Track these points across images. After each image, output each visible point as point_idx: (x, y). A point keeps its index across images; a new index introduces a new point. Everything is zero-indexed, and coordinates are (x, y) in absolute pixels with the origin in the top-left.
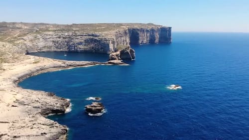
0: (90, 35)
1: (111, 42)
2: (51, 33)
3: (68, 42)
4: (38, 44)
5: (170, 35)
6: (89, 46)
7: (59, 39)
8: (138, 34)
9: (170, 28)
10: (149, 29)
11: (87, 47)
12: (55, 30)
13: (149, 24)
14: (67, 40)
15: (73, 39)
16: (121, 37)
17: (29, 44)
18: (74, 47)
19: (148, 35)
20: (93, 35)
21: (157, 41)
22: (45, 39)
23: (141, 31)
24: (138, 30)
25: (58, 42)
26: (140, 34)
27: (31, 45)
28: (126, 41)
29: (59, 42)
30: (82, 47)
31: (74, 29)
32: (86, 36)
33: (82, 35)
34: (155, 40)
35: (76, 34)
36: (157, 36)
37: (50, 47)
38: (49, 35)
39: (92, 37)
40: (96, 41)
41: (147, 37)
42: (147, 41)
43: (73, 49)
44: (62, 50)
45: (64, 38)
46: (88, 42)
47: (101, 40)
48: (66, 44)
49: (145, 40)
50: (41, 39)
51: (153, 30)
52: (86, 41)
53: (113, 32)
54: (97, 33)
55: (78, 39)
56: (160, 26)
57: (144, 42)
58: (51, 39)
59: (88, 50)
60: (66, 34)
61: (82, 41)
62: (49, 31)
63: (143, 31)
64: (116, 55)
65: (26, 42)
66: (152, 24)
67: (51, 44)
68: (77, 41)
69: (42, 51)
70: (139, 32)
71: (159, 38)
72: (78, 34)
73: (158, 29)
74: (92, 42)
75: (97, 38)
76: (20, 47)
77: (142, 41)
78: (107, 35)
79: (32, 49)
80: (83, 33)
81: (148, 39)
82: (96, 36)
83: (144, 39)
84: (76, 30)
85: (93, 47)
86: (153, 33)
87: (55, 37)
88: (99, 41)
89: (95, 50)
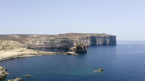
0: (64, 39)
1: (75, 42)
2: (44, 38)
3: (52, 43)
4: (36, 43)
5: (115, 40)
6: (63, 45)
7: (47, 41)
8: (96, 39)
9: (115, 36)
10: (103, 36)
11: (62, 45)
12: (47, 36)
13: (103, 34)
14: (51, 41)
15: (54, 41)
16: (83, 40)
17: (31, 43)
18: (55, 45)
19: (103, 40)
20: (65, 39)
21: (108, 43)
22: (40, 41)
23: (98, 38)
24: (96, 37)
25: (47, 42)
26: (97, 39)
27: (32, 44)
28: (87, 42)
30: (58, 45)
32: (61, 39)
33: (60, 39)
34: (106, 42)
35: (56, 38)
37: (42, 45)
39: (64, 40)
41: (102, 41)
42: (102, 43)
43: (54, 47)
44: (48, 47)
45: (50, 40)
47: (70, 41)
48: (51, 43)
50: (38, 41)
51: (105, 37)
52: (61, 42)
53: (78, 37)
54: (68, 37)
55: (57, 40)
56: (109, 35)
57: (100, 44)
58: (43, 41)
59: (61, 47)
60: (52, 38)
61: (59, 42)
62: (43, 37)
63: (99, 37)
64: (74, 49)
65: (29, 42)
66: (105, 34)
67: (43, 43)
68: (56, 42)
69: (38, 47)
70: (96, 38)
71: (109, 42)
72: (58, 38)
73: (108, 37)
74: (64, 42)
75: (67, 40)
77: (99, 43)
78: (73, 38)
79: (32, 46)
80: (60, 37)
81: (103, 42)
82: (67, 39)
83: (99, 42)
84: (57, 36)
85: (65, 45)
86: (105, 38)
87: (46, 40)
88: (68, 42)
89: (66, 47)
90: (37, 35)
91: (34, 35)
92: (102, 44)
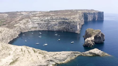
1: (78, 24)
2: (36, 18)
4: (29, 26)
5: (103, 16)
6: (62, 27)
7: (41, 22)
9: (103, 12)
10: (92, 13)
12: (40, 16)
13: (92, 10)
14: (47, 22)
15: (50, 21)
17: (22, 26)
18: (52, 27)
19: (92, 16)
20: (64, 19)
22: (33, 22)
24: (87, 13)
27: (24, 27)
28: (83, 21)
29: (42, 24)
31: (51, 15)
32: (59, 19)
33: (57, 19)
34: (96, 19)
35: (53, 18)
36: (97, 16)
37: (36, 28)
38: (36, 19)
39: (63, 20)
40: (66, 23)
41: (92, 17)
43: (51, 29)
44: (43, 29)
45: (45, 21)
46: (61, 24)
47: (71, 22)
48: (46, 25)
49: (91, 19)
50: (31, 22)
51: (94, 13)
52: (60, 23)
55: (54, 21)
56: (97, 11)
57: (90, 20)
58: (37, 22)
59: (61, 29)
60: (46, 18)
61: (57, 23)
63: (90, 14)
66: (94, 10)
67: (37, 25)
69: (31, 30)
70: (88, 15)
71: (98, 18)
72: (54, 18)
73: (97, 13)
74: (64, 23)
75: (67, 21)
76: (16, 29)
77: (89, 20)
78: (74, 18)
79: (25, 29)
80: (57, 18)
81: (92, 18)
84: (53, 16)
85: (64, 27)
86: (94, 15)
87: (40, 20)
88: (69, 23)
89: (66, 30)
90: (25, 11)
91: (22, 12)
92: (92, 20)
